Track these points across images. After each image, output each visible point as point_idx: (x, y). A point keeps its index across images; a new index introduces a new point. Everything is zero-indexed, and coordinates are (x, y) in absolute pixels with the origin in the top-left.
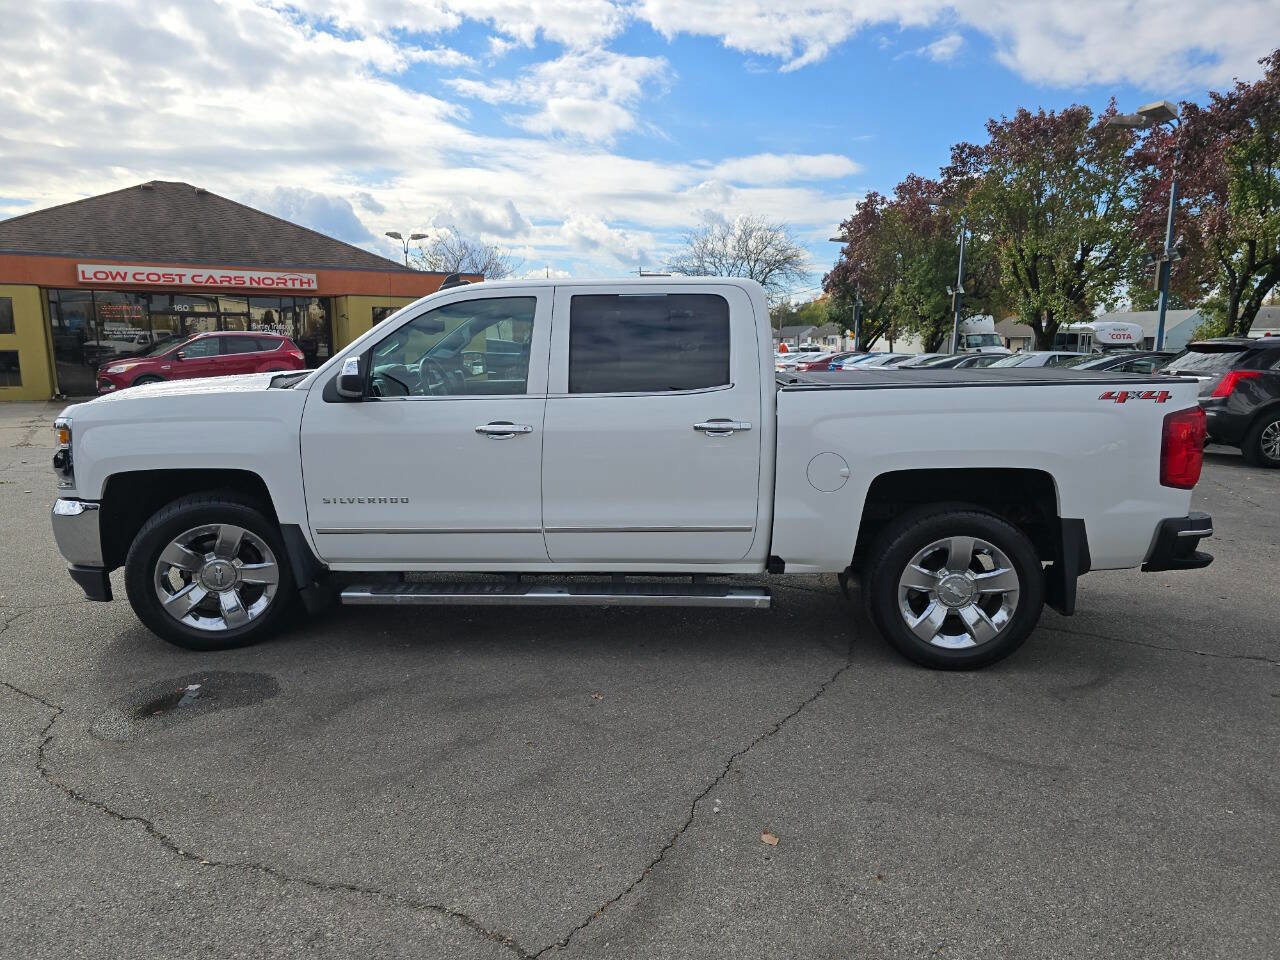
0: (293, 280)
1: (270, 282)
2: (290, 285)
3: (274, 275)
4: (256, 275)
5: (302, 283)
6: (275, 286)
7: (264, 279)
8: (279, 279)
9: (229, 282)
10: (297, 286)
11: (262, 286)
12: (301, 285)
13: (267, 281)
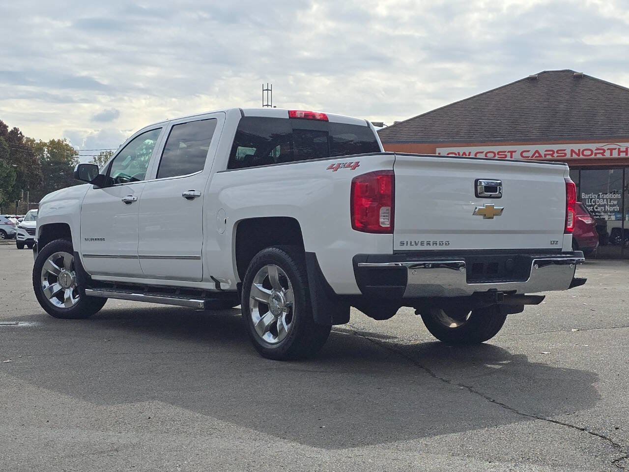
0: (611, 150)
1: (589, 153)
2: (607, 155)
3: (593, 146)
4: (576, 147)
5: (620, 152)
6: (593, 156)
7: (583, 151)
8: (597, 149)
9: (552, 155)
10: (615, 154)
11: (581, 156)
12: (619, 155)
13: (586, 153)
